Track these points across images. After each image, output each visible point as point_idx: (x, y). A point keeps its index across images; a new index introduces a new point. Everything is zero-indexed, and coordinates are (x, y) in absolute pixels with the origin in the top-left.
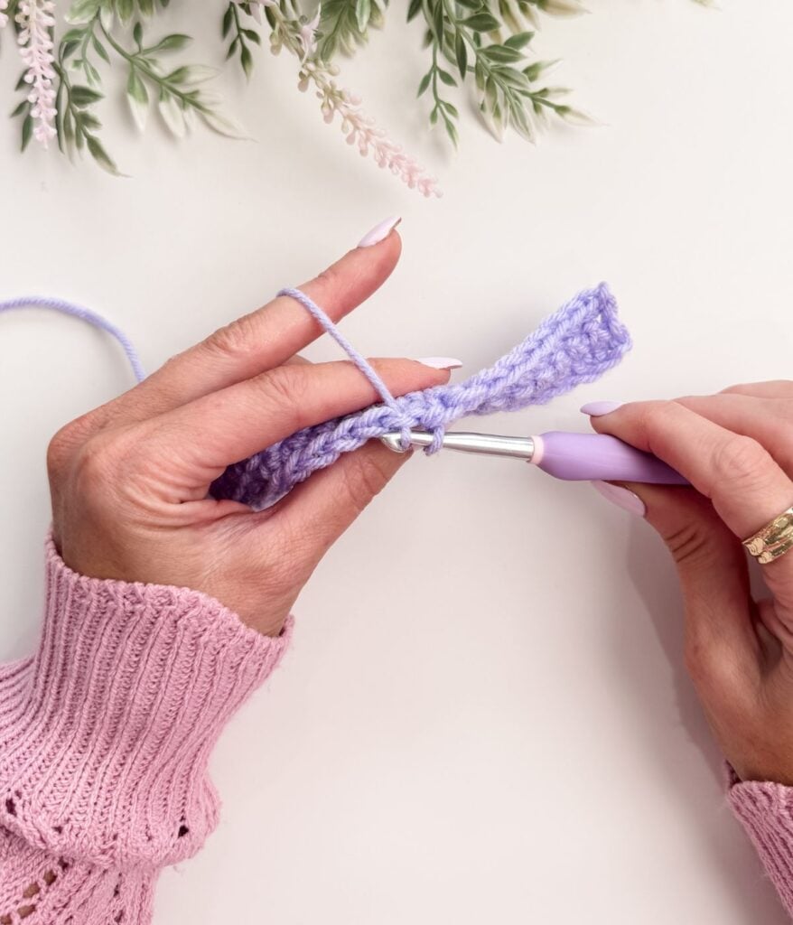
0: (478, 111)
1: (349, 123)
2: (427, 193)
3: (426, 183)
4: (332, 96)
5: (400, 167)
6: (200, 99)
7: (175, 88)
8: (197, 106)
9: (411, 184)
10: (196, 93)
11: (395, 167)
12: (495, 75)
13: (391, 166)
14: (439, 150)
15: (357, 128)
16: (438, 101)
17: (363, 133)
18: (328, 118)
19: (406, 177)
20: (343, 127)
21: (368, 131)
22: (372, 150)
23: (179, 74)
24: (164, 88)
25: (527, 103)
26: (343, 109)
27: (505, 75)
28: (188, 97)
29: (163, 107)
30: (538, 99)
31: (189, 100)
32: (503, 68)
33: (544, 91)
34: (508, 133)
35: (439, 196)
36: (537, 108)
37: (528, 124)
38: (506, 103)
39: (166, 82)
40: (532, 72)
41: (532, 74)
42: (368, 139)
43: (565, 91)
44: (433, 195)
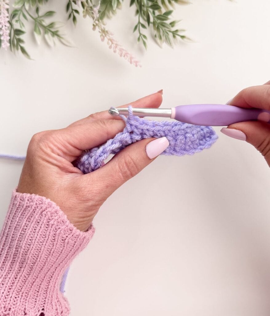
0: (154, 37)
1: (110, 42)
2: (136, 66)
3: (136, 62)
4: (104, 32)
5: (127, 56)
6: (59, 33)
7: (50, 29)
8: (58, 36)
9: (131, 63)
10: (57, 31)
11: (126, 57)
12: (160, 25)
13: (124, 56)
14: (141, 51)
15: (112, 43)
16: (140, 34)
17: (115, 45)
18: (103, 40)
19: (129, 60)
20: (108, 43)
21: (116, 45)
22: (118, 51)
23: (52, 25)
24: (47, 30)
25: (171, 35)
26: (108, 37)
27: (163, 25)
28: (55, 33)
29: (46, 36)
30: (175, 33)
31: (55, 34)
32: (162, 23)
33: (177, 31)
34: (165, 45)
35: (141, 66)
36: (174, 36)
37: (171, 42)
38: (163, 35)
39: (48, 28)
40: (172, 24)
41: (173, 25)
42: (116, 47)
43: (183, 30)
44: (138, 66)
